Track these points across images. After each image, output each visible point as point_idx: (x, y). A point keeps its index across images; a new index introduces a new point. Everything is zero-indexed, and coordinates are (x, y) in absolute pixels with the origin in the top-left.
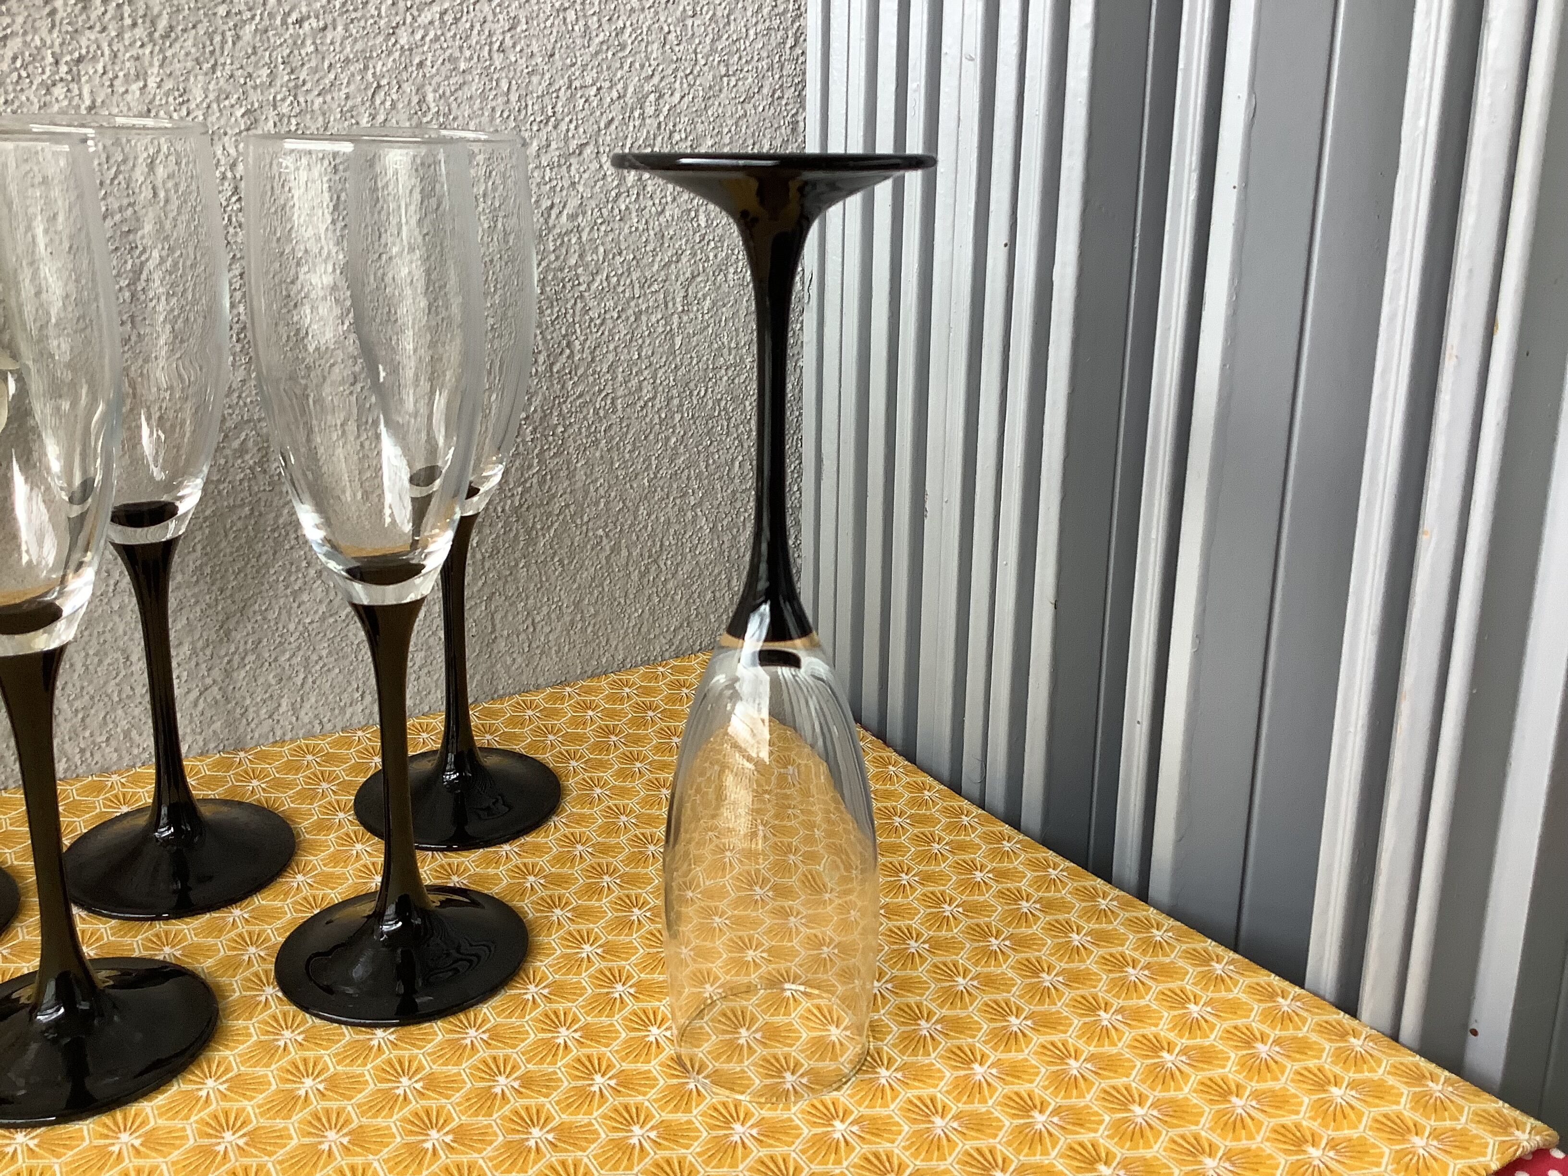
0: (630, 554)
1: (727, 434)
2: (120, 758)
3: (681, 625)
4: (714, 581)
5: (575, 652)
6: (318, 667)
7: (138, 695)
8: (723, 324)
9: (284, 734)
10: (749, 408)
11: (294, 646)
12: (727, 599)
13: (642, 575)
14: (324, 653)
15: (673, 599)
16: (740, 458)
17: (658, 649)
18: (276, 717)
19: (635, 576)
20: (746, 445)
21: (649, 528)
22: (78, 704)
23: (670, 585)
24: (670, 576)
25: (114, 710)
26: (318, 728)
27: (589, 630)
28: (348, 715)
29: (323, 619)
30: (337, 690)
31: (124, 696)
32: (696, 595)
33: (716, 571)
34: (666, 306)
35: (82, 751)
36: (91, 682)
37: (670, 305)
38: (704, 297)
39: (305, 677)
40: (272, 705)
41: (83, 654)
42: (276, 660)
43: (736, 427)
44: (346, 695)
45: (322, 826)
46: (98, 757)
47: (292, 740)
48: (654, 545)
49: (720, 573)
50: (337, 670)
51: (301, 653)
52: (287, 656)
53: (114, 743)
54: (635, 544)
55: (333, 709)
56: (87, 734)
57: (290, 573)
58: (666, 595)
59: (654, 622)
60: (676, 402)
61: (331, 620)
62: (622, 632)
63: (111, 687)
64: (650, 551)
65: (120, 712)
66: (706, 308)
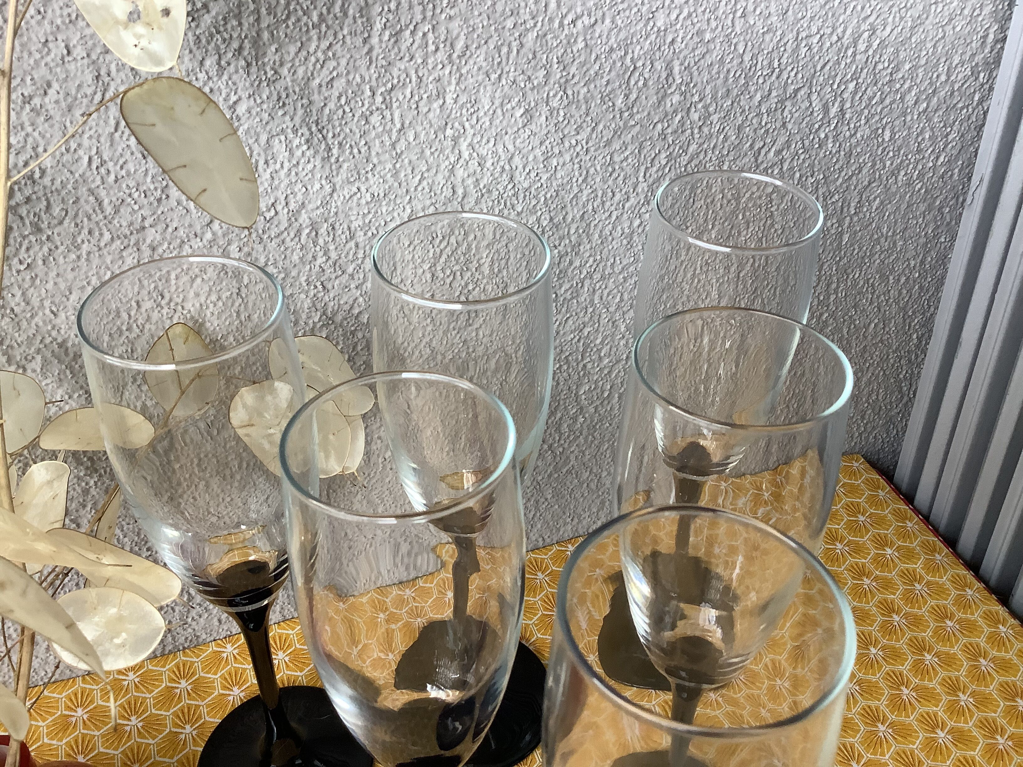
1: (870, 304)
6: (544, 506)
8: (886, 218)
10: (891, 281)
14: (549, 496)
16: (876, 321)
20: (882, 310)
26: (541, 543)
28: (561, 532)
29: (550, 477)
30: (556, 518)
34: (842, 211)
37: (845, 210)
38: (875, 198)
43: (878, 297)
44: (561, 520)
50: (556, 506)
51: (533, 499)
55: (552, 530)
60: (834, 286)
61: (556, 476)
66: (874, 208)
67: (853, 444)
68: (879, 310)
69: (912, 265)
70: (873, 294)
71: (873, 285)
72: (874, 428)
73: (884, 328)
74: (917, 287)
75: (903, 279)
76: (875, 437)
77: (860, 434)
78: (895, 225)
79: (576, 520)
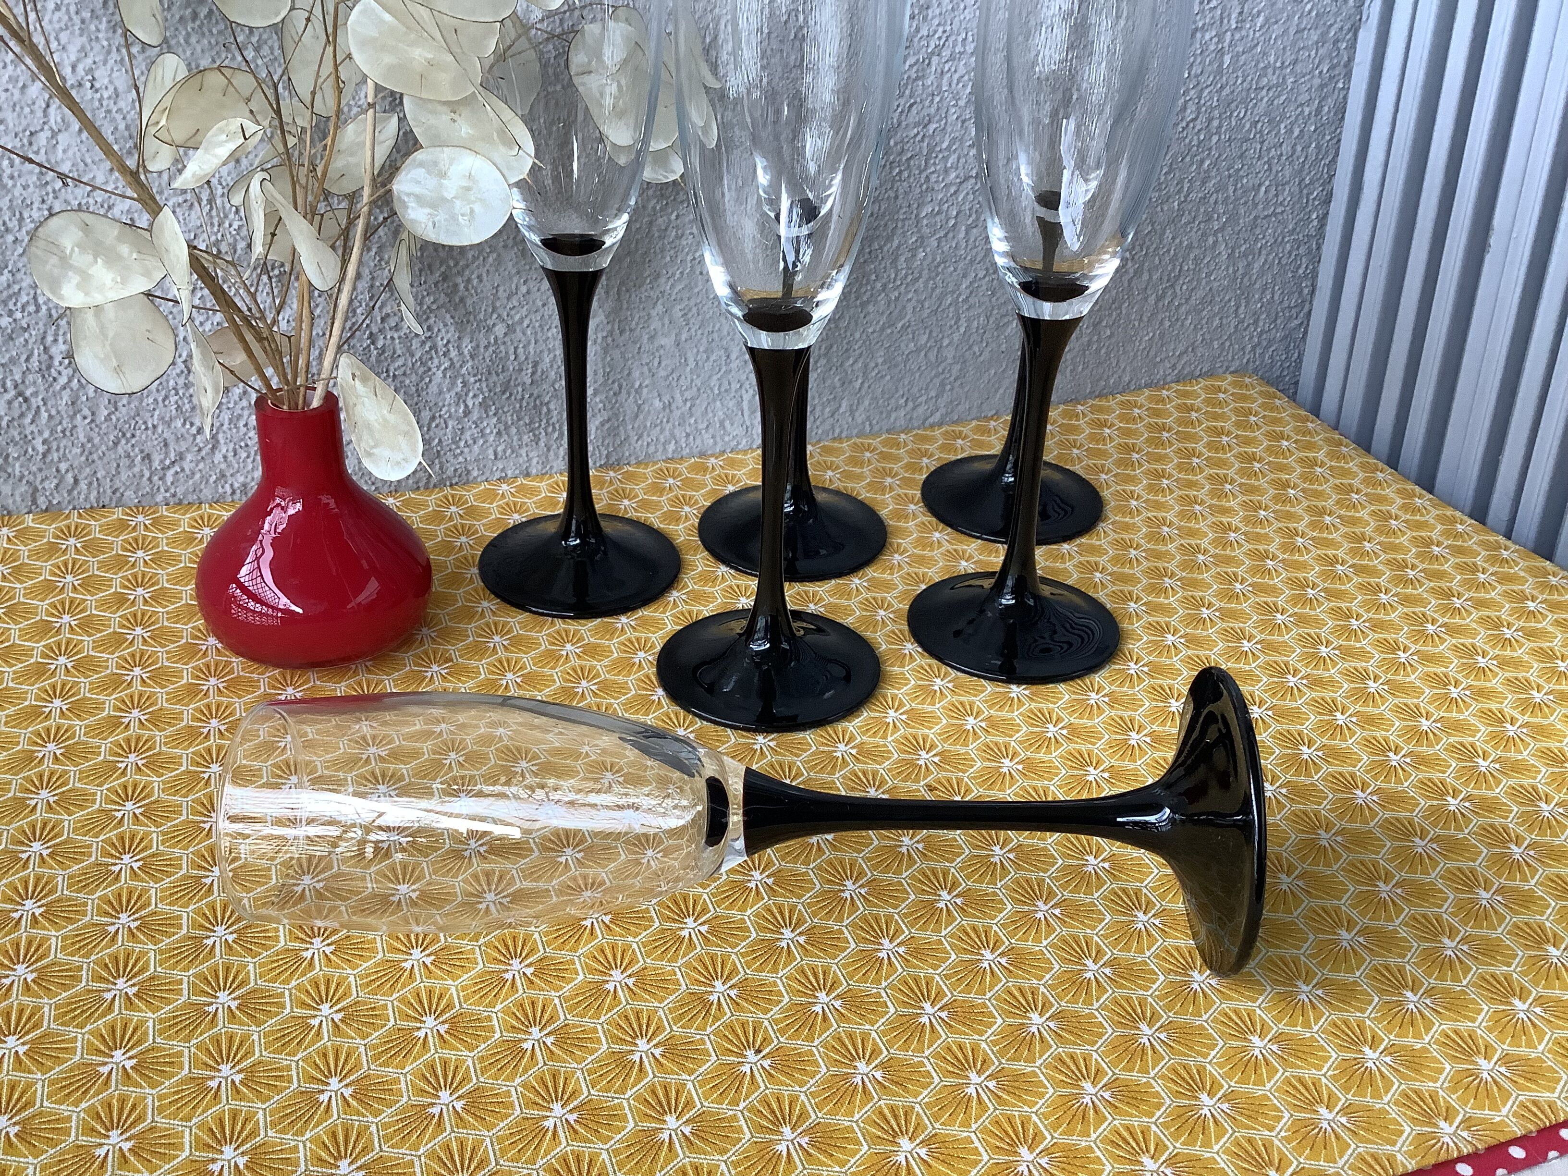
0: (1151, 277)
1: (1259, 158)
2: (715, 443)
3: (1187, 349)
4: (1223, 307)
5: (1088, 371)
6: (873, 374)
7: (733, 390)
8: (1272, 42)
9: (841, 432)
10: (1283, 131)
11: (857, 352)
12: (1232, 326)
13: (1159, 299)
14: (880, 361)
15: (1182, 325)
16: (1267, 183)
17: (1161, 372)
18: (836, 416)
19: (1152, 300)
20: (1274, 171)
21: (1172, 252)
22: (688, 395)
23: (1183, 309)
24: (1183, 301)
25: (714, 401)
26: (868, 429)
27: (1103, 351)
28: (892, 420)
29: (883, 329)
31: (723, 389)
32: (1204, 322)
33: (1227, 298)
34: (1222, 22)
35: (688, 435)
36: (698, 376)
37: (1226, 21)
38: (1259, 13)
39: (862, 383)
40: (833, 405)
41: (695, 350)
42: (841, 365)
43: (1269, 150)
44: (893, 401)
45: (901, 515)
46: (698, 442)
47: (849, 438)
48: (1173, 270)
49: (1230, 300)
50: (888, 377)
51: (861, 361)
52: (851, 361)
53: (711, 430)
54: (1156, 268)
55: (881, 413)
56: (692, 421)
57: (861, 285)
58: (1177, 320)
59: (1162, 346)
60: (1215, 123)
61: (889, 331)
62: (1132, 354)
63: (714, 382)
64: (1169, 275)
65: (718, 403)
66: (1259, 25)
67: (1245, 361)
68: (1270, 169)
69: (1306, 113)
70: (1262, 143)
71: (1261, 132)
72: (1270, 343)
73: (1277, 195)
74: (1313, 145)
75: (1296, 132)
76: (1271, 357)
77: (1254, 349)
78: (1284, 54)
79: (910, 405)
